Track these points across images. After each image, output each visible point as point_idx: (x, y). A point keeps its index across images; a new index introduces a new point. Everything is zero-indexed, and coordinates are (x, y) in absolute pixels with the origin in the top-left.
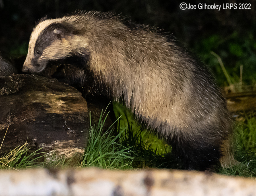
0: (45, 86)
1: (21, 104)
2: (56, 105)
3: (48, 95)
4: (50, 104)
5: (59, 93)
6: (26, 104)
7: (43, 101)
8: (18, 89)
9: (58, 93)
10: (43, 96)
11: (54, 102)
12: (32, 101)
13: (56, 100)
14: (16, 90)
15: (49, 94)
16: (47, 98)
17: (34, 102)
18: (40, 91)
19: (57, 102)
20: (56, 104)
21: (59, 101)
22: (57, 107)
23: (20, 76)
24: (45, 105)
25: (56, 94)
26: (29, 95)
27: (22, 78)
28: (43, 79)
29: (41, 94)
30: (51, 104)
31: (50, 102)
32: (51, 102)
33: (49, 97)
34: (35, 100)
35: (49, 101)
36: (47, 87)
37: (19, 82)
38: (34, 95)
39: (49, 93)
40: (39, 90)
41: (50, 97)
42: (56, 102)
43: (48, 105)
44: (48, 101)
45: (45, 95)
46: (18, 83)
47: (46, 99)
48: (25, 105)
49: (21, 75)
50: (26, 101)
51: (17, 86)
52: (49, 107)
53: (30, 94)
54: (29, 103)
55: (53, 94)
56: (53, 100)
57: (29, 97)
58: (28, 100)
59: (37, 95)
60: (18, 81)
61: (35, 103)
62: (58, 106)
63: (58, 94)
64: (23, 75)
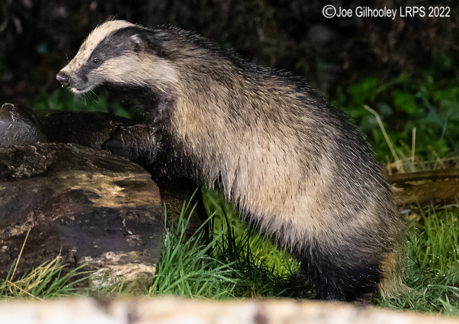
0: (90, 162)
1: (50, 191)
2: (108, 194)
3: (95, 176)
4: (98, 192)
5: (114, 174)
6: (59, 191)
7: (87, 187)
8: (46, 167)
9: (111, 173)
10: (86, 179)
11: (105, 189)
12: (70, 187)
13: (108, 185)
14: (43, 169)
15: (98, 176)
16: (94, 181)
17: (73, 188)
18: (82, 171)
19: (110, 189)
20: (108, 192)
21: (113, 187)
22: (111, 196)
23: (50, 146)
24: (91, 194)
25: (109, 176)
26: (65, 177)
27: (52, 149)
28: (87, 151)
29: (84, 176)
30: (100, 192)
31: (98, 189)
32: (100, 189)
33: (97, 180)
34: (73, 186)
35: (98, 187)
36: (93, 164)
37: (48, 156)
38: (72, 178)
39: (98, 173)
40: (80, 169)
41: (100, 181)
42: (108, 189)
43: (95, 193)
44: (95, 187)
45: (91, 178)
46: (46, 157)
47: (92, 185)
48: (58, 194)
49: (51, 144)
50: (58, 188)
51: (45, 162)
52: (97, 197)
53: (66, 175)
54: (64, 191)
55: (104, 175)
56: (103, 185)
57: (63, 180)
58: (63, 186)
59: (76, 177)
60: (46, 155)
61: (74, 190)
62: (113, 195)
63: (112, 176)
64: (54, 145)
